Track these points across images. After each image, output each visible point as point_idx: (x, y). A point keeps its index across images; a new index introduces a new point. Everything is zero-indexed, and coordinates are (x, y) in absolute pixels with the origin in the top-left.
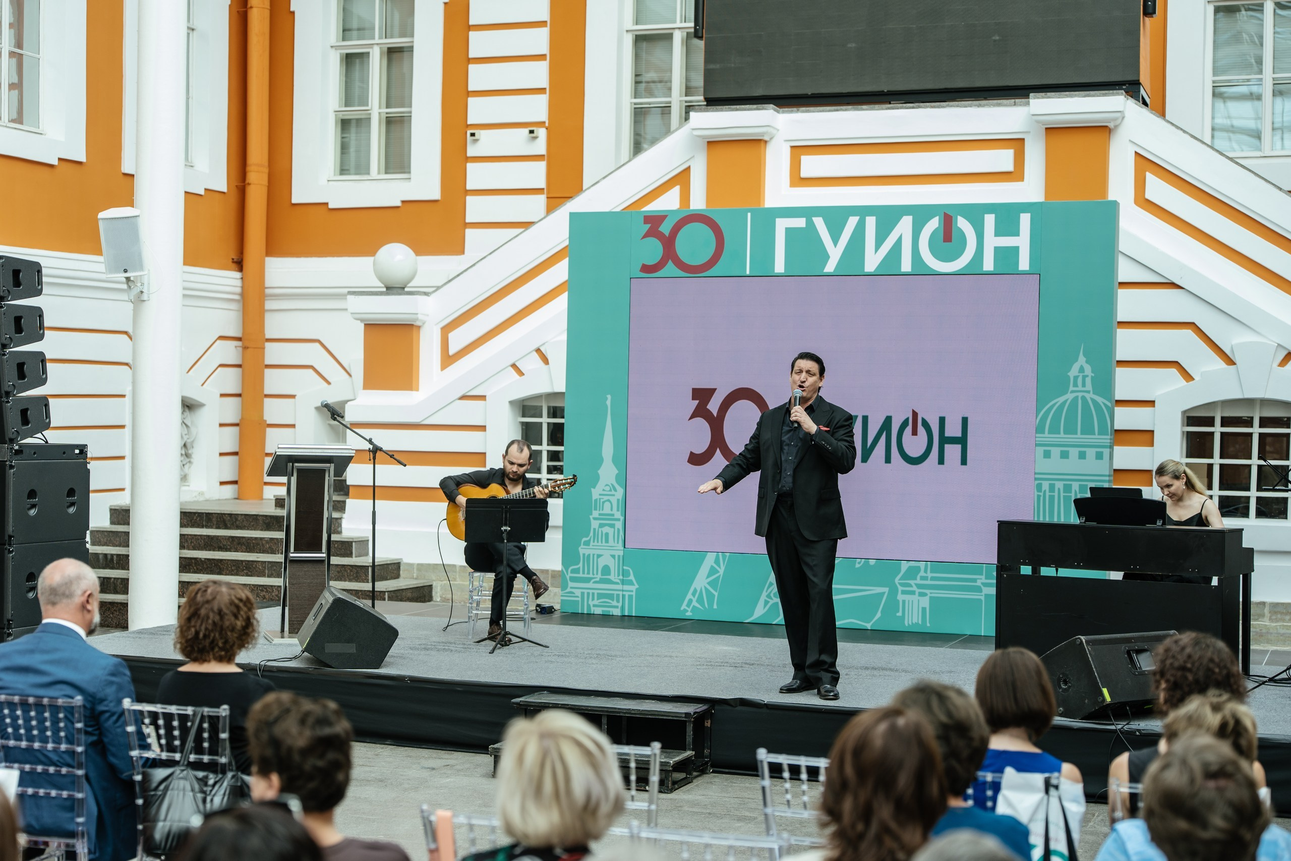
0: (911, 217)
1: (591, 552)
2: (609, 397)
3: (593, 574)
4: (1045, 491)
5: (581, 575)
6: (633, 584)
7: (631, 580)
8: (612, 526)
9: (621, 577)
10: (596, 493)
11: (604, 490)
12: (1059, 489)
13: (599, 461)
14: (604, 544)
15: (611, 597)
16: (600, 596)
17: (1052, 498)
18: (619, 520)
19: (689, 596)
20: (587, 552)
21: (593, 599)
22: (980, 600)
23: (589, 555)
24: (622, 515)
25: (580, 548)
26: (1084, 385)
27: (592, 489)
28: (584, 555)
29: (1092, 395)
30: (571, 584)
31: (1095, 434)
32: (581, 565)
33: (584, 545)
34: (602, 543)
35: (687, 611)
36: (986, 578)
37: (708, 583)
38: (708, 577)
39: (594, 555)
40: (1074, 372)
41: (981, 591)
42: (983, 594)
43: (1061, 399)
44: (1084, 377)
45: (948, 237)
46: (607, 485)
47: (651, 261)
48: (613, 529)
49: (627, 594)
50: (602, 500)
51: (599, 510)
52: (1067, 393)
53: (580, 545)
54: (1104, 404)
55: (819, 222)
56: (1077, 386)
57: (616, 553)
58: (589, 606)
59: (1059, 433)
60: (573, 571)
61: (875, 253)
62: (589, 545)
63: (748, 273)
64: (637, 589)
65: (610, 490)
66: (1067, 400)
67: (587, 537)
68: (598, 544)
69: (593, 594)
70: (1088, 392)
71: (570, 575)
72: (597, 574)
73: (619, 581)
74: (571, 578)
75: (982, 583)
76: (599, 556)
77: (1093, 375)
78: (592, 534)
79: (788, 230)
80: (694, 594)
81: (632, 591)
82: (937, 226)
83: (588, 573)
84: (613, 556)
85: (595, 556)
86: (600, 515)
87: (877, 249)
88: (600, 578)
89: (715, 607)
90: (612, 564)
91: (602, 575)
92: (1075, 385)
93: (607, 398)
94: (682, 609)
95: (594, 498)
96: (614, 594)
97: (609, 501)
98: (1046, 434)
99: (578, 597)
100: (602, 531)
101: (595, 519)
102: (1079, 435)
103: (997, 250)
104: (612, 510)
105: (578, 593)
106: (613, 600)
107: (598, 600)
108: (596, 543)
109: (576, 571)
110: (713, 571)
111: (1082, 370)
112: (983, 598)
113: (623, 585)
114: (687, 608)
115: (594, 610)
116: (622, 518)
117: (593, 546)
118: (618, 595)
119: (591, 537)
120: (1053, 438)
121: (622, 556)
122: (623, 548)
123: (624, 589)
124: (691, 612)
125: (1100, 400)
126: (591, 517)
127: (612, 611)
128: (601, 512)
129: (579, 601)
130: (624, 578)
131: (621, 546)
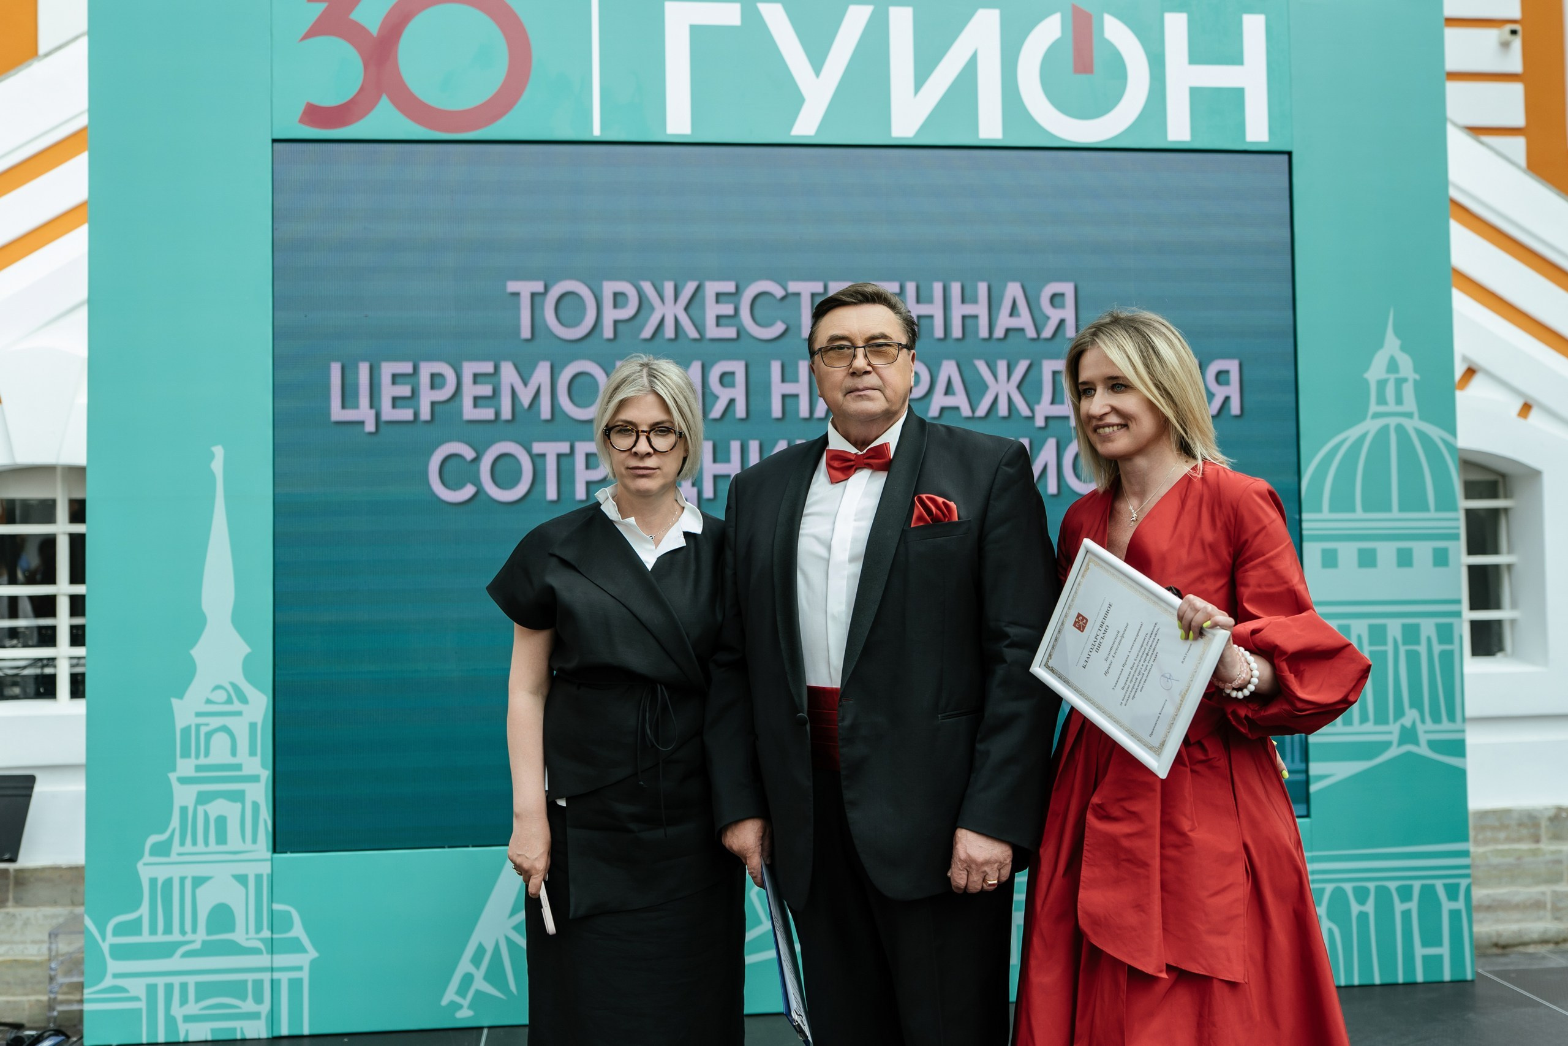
0: (995, 13)
1: (175, 872)
2: (219, 451)
3: (183, 932)
5: (146, 937)
6: (303, 950)
7: (297, 939)
8: (237, 797)
9: (266, 933)
10: (184, 711)
11: (209, 701)
13: (196, 624)
14: (213, 846)
15: (237, 990)
16: (204, 991)
18: (255, 779)
19: (465, 965)
20: (162, 873)
21: (184, 1001)
23: (168, 883)
24: (264, 766)
25: (140, 866)
26: (1399, 401)
27: (175, 702)
28: (153, 881)
29: (1415, 423)
30: (114, 966)
31: (1427, 509)
32: (144, 910)
33: (151, 854)
34: (206, 844)
35: (460, 1007)
37: (517, 928)
38: (514, 913)
39: (182, 880)
40: (1376, 371)
43: (1353, 433)
44: (1400, 382)
45: (1083, 62)
46: (218, 687)
47: (329, 99)
48: (239, 805)
49: (284, 977)
50: (204, 730)
51: (197, 757)
52: (1364, 419)
53: (141, 856)
54: (1442, 440)
55: (776, 18)
56: (1386, 403)
57: (250, 870)
58: (171, 1021)
59: (1352, 510)
60: (119, 930)
61: (917, 91)
62: (168, 854)
63: (597, 133)
64: (313, 963)
65: (229, 701)
66: (1366, 434)
67: (162, 832)
68: (195, 850)
69: (184, 987)
70: (1409, 415)
71: (111, 939)
72: (194, 931)
73: (260, 945)
74: (113, 947)
76: (198, 881)
77: (1417, 377)
78: (175, 822)
79: (697, 33)
80: (476, 960)
81: (300, 968)
82: (1058, 35)
83: (168, 930)
84: (242, 879)
85: (188, 884)
86: (199, 768)
87: (918, 84)
90: (238, 900)
91: (209, 933)
92: (1382, 400)
93: (212, 456)
94: (444, 1002)
95: (180, 724)
96: (246, 982)
97: (224, 729)
98: (1326, 514)
99: (137, 999)
100: (206, 814)
101: (183, 781)
102: (1395, 513)
103: (1197, 92)
104: (234, 753)
105: (137, 987)
106: (244, 998)
107: (198, 1000)
108: (188, 847)
109: (134, 927)
111: (1393, 366)
113: (272, 953)
114: (458, 999)
115: (187, 1031)
116: (266, 774)
117: (179, 854)
118: (258, 984)
119: (174, 830)
120: (1342, 521)
121: (268, 875)
122: (269, 855)
123: (275, 965)
124: (470, 1007)
125: (1435, 432)
126: (173, 777)
127: (242, 1029)
128: (203, 761)
129: (140, 1010)
130: (275, 936)
131: (265, 850)
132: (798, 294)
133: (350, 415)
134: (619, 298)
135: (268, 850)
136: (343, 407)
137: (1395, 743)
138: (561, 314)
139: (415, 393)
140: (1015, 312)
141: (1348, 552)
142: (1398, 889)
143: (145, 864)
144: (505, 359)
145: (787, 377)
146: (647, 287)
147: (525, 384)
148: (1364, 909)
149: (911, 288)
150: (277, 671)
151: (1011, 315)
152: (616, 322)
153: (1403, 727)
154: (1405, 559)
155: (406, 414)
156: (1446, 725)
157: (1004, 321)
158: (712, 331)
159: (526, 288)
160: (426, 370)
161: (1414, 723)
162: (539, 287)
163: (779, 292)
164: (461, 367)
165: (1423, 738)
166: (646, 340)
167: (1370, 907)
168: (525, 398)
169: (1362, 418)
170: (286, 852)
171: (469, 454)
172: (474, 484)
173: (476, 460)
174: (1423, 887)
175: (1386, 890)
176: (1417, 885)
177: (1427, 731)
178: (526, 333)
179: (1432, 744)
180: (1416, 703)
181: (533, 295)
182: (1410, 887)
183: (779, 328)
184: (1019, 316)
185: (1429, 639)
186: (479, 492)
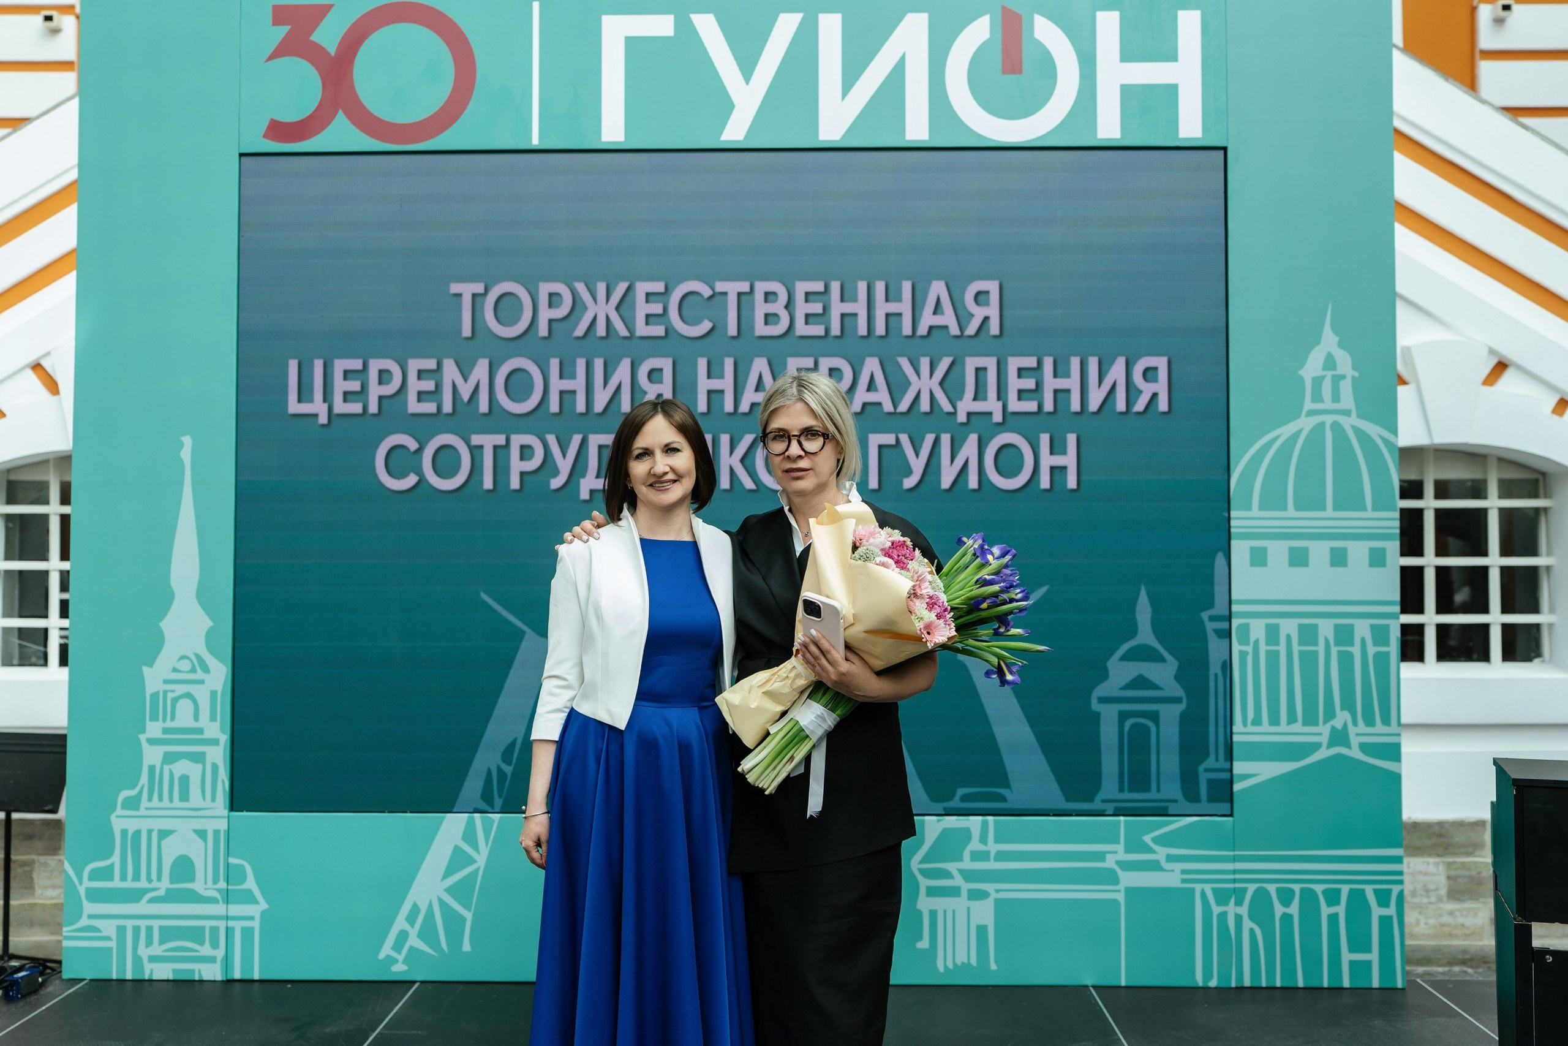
0: (924, 17)
1: (144, 825)
2: (187, 441)
3: (149, 880)
4: (1257, 642)
5: (116, 883)
6: (255, 902)
7: (249, 891)
8: (199, 758)
9: (222, 885)
10: (154, 678)
11: (175, 670)
12: (1289, 637)
13: (164, 599)
14: (177, 803)
15: (196, 935)
16: (167, 934)
17: (1273, 657)
18: (214, 742)
19: (400, 923)
20: (132, 826)
21: (149, 943)
22: (1115, 902)
23: (137, 834)
24: (223, 731)
25: (113, 817)
26: (1336, 398)
27: (145, 669)
28: (124, 832)
29: (1353, 421)
30: (89, 908)
31: (1365, 509)
32: (116, 858)
33: (123, 808)
34: (171, 800)
35: (396, 961)
36: (1127, 850)
37: (449, 890)
38: (447, 874)
39: (150, 832)
40: (1313, 366)
41: (1116, 881)
42: (1121, 887)
43: (1286, 431)
44: (1337, 380)
45: (1012, 62)
46: (183, 657)
47: (292, 115)
48: (200, 766)
49: (237, 925)
50: (170, 696)
51: (164, 721)
52: (1299, 416)
53: (115, 809)
54: (1383, 439)
55: (707, 26)
56: (1321, 400)
57: (210, 826)
58: (137, 961)
59: (1285, 509)
60: (95, 875)
61: (844, 95)
62: (137, 808)
63: (535, 142)
64: (264, 914)
65: (193, 670)
66: (1300, 431)
67: (133, 787)
68: (160, 805)
69: (149, 929)
70: (1347, 413)
71: (87, 884)
72: (159, 879)
73: (216, 895)
74: (89, 891)
75: (1118, 863)
76: (164, 834)
77: (1356, 374)
78: (144, 779)
79: (633, 44)
80: (411, 919)
81: (252, 918)
82: (986, 35)
84: (202, 834)
85: (155, 835)
86: (166, 731)
87: (846, 89)
88: (168, 890)
89: (466, 947)
90: (199, 853)
91: (172, 881)
92: (1317, 397)
93: (181, 445)
94: (381, 956)
95: (150, 690)
96: (203, 928)
97: (189, 696)
98: (1255, 512)
99: (108, 938)
100: (171, 773)
101: (152, 742)
102: (1330, 512)
103: (1128, 92)
104: (196, 717)
105: (109, 928)
106: (202, 943)
107: (161, 943)
108: (155, 802)
109: (106, 874)
110: (459, 860)
111: (1330, 363)
112: (1121, 897)
113: (227, 903)
114: (394, 954)
115: (152, 970)
116: (224, 738)
117: (147, 809)
118: (215, 930)
119: (143, 787)
120: (1272, 520)
121: (225, 831)
122: (226, 812)
123: (229, 914)
124: (404, 962)
125: (1374, 430)
126: (143, 738)
127: (199, 971)
128: (169, 724)
129: (111, 948)
130: (230, 887)
131: (223, 807)
132: (725, 294)
133: (305, 408)
134: (554, 298)
135: (225, 808)
136: (299, 401)
137: (1325, 745)
138: (500, 315)
139: (364, 387)
140: (939, 311)
141: (1277, 551)
142: (1324, 892)
143: (117, 817)
144: (448, 357)
145: (713, 373)
146: (581, 287)
147: (466, 380)
148: (1287, 910)
149: (835, 287)
150: (236, 644)
151: (935, 313)
152: (551, 321)
153: (1333, 728)
154: (1339, 559)
155: (356, 408)
156: (1380, 728)
157: (927, 320)
158: (642, 329)
159: (467, 290)
160: (375, 366)
161: (1345, 725)
162: (479, 288)
163: (707, 292)
164: (407, 364)
165: (1355, 741)
166: (578, 338)
167: (1294, 909)
168: (465, 394)
169: (1297, 416)
170: (242, 811)
171: (413, 445)
172: (417, 474)
173: (419, 451)
174: (1351, 890)
175: (1313, 893)
176: (1345, 889)
177: (1359, 733)
178: (467, 331)
179: (1365, 748)
180: (1348, 704)
181: (474, 296)
182: (1338, 892)
183: (706, 326)
184: (943, 314)
185: (1363, 640)
186: (422, 481)
